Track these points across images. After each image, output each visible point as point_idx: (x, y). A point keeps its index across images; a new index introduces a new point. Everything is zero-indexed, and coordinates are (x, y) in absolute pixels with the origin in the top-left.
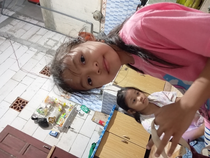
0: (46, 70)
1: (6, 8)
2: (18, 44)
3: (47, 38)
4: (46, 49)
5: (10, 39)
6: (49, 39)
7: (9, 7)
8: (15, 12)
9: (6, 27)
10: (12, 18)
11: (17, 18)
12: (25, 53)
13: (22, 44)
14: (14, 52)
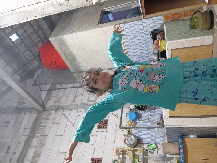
0: (100, 123)
2: (67, 111)
4: (91, 104)
6: (89, 94)
8: (50, 85)
9: (50, 101)
11: (55, 88)
12: (77, 116)
13: (71, 110)
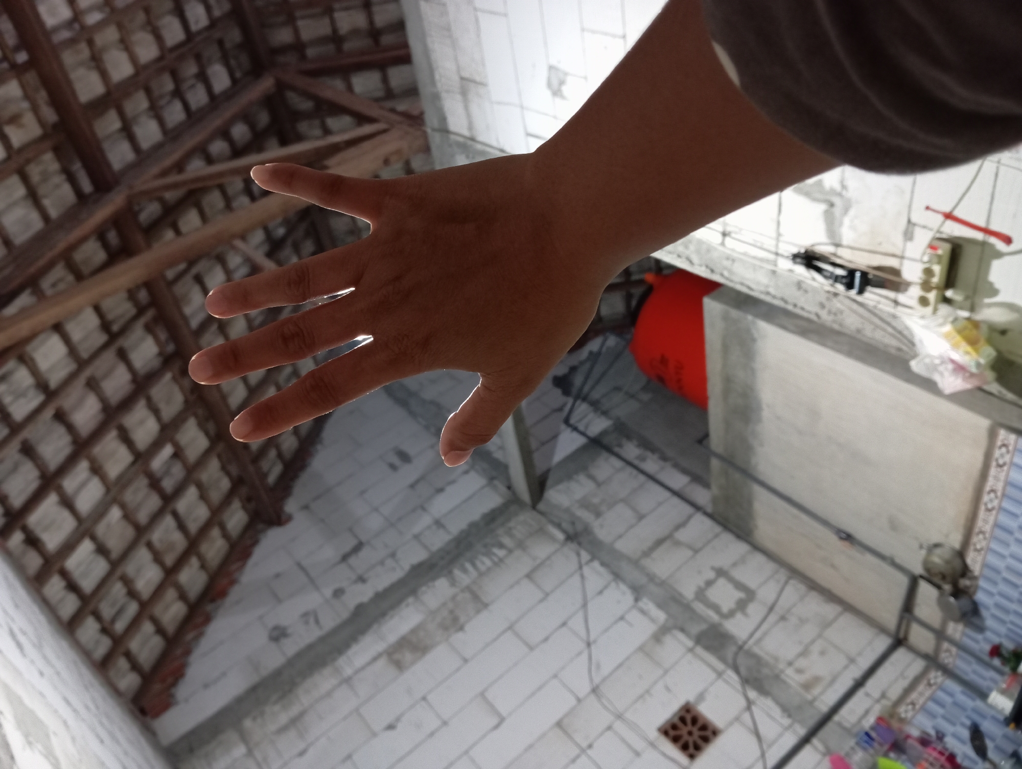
0: (683, 720)
1: (584, 399)
2: (603, 570)
3: (713, 568)
4: (701, 618)
5: (580, 544)
6: (721, 573)
7: (595, 395)
8: (610, 422)
9: (573, 485)
10: (597, 444)
11: (616, 449)
12: (622, 618)
13: (617, 576)
14: (585, 605)
